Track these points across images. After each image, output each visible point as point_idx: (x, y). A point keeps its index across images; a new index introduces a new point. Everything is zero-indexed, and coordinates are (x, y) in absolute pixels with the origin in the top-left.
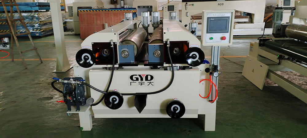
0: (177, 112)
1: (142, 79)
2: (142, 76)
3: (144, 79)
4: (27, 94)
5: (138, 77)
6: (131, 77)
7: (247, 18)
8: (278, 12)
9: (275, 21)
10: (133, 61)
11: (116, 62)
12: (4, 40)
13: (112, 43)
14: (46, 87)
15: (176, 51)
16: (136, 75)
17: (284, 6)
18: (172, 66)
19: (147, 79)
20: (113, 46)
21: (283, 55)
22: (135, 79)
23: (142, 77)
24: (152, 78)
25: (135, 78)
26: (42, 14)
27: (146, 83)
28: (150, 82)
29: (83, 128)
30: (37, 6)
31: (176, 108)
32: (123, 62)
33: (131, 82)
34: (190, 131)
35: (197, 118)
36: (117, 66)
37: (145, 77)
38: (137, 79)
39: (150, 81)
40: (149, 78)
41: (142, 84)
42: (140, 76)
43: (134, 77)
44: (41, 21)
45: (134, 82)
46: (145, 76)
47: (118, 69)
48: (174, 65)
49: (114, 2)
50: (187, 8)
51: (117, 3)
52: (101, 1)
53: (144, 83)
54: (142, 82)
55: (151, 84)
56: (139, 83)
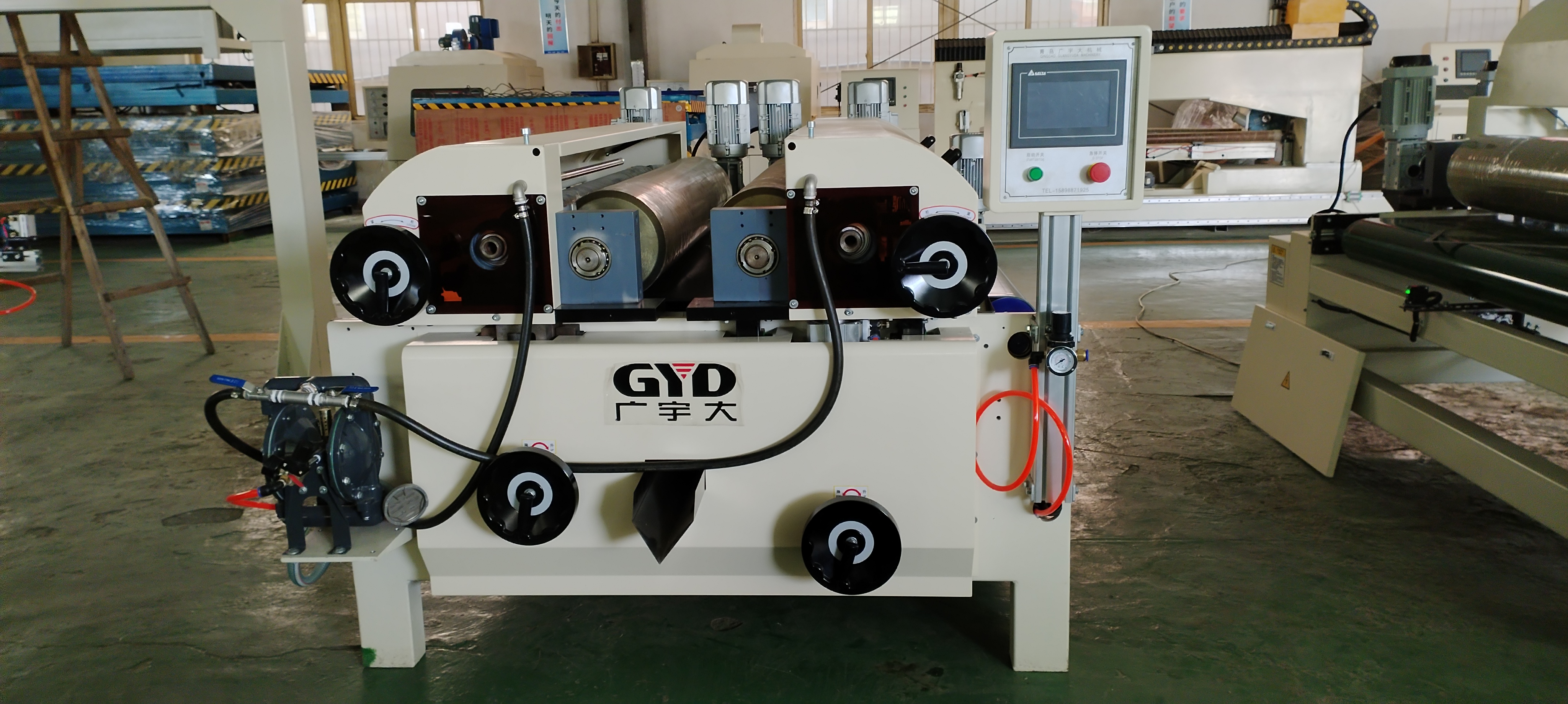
0: (859, 559)
1: (675, 389)
2: (674, 368)
3: (687, 385)
4: (117, 497)
5: (656, 374)
6: (621, 379)
7: (1272, 140)
8: (1408, 82)
9: (1395, 127)
10: (630, 298)
11: (543, 300)
12: (13, 225)
13: (520, 200)
14: (214, 465)
15: (851, 241)
16: (647, 366)
17: (1457, 76)
18: (831, 321)
19: (701, 388)
20: (524, 215)
21: (1432, 288)
22: (641, 387)
23: (679, 374)
24: (728, 379)
25: (640, 380)
26: (234, 123)
27: (700, 406)
28: (720, 404)
29: (378, 654)
30: (208, 83)
31: (854, 540)
32: (581, 300)
33: (618, 405)
34: (936, 672)
35: (971, 596)
36: (545, 318)
37: (690, 375)
38: (652, 388)
39: (716, 400)
40: (714, 380)
41: (675, 415)
42: (665, 369)
43: (635, 375)
44: (225, 159)
45: (633, 403)
46: (694, 369)
47: (554, 334)
48: (841, 314)
49: (598, 68)
50: (960, 90)
51: (610, 73)
52: (534, 62)
53: (684, 406)
54: (674, 403)
55: (724, 411)
56: (663, 406)
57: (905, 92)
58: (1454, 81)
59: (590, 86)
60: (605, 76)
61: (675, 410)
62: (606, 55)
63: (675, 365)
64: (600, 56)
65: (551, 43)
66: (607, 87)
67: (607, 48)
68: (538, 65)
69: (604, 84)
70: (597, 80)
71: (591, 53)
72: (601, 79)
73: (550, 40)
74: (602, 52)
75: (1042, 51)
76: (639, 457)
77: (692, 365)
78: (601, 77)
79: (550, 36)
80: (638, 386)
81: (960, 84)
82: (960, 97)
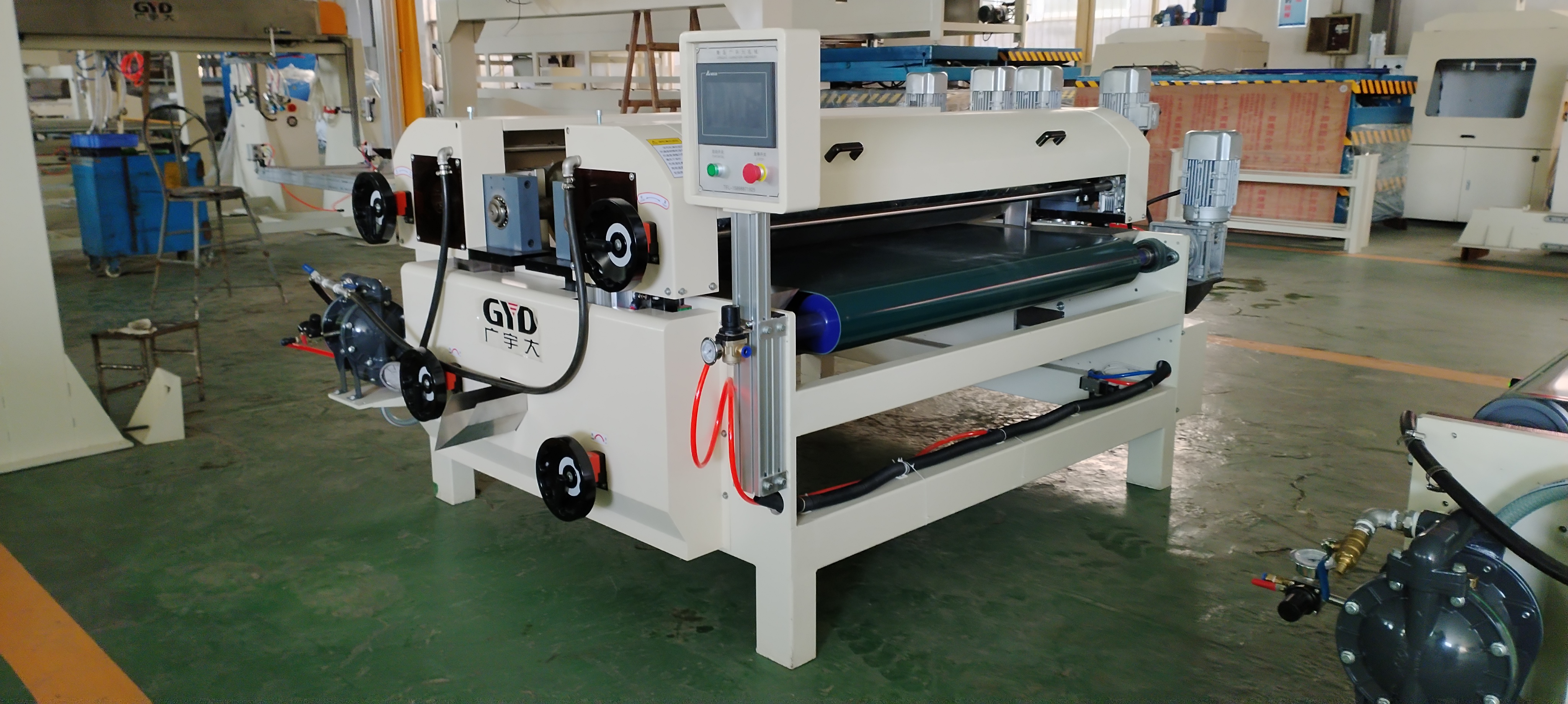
0: (574, 493)
1: (510, 323)
3: (515, 321)
5: (501, 309)
6: (487, 307)
11: (457, 238)
13: (442, 162)
16: (497, 302)
19: (522, 326)
20: (443, 173)
23: (512, 312)
24: (534, 322)
25: (495, 312)
27: (522, 340)
28: (531, 342)
29: (439, 489)
30: (928, 62)
31: (570, 475)
33: (486, 329)
36: (460, 254)
37: (517, 314)
38: (499, 319)
39: (529, 337)
40: (528, 321)
41: (510, 344)
42: (505, 306)
43: (492, 307)
45: (493, 330)
46: (517, 309)
47: (464, 268)
49: (1335, 41)
51: (1345, 46)
52: (1261, 36)
53: (515, 339)
54: (511, 335)
55: (533, 348)
56: (506, 336)
59: (1321, 61)
60: (1342, 51)
61: (511, 340)
62: (1346, 27)
63: (510, 304)
64: (1340, 29)
65: (1287, 15)
66: (1342, 63)
67: (1347, 20)
68: (1264, 40)
69: (1340, 59)
70: (1331, 55)
71: (1328, 24)
72: (1335, 54)
73: (1287, 12)
74: (1343, 24)
75: (718, 52)
76: (497, 374)
77: (518, 306)
78: (1335, 52)
79: (1288, 8)
80: (494, 317)
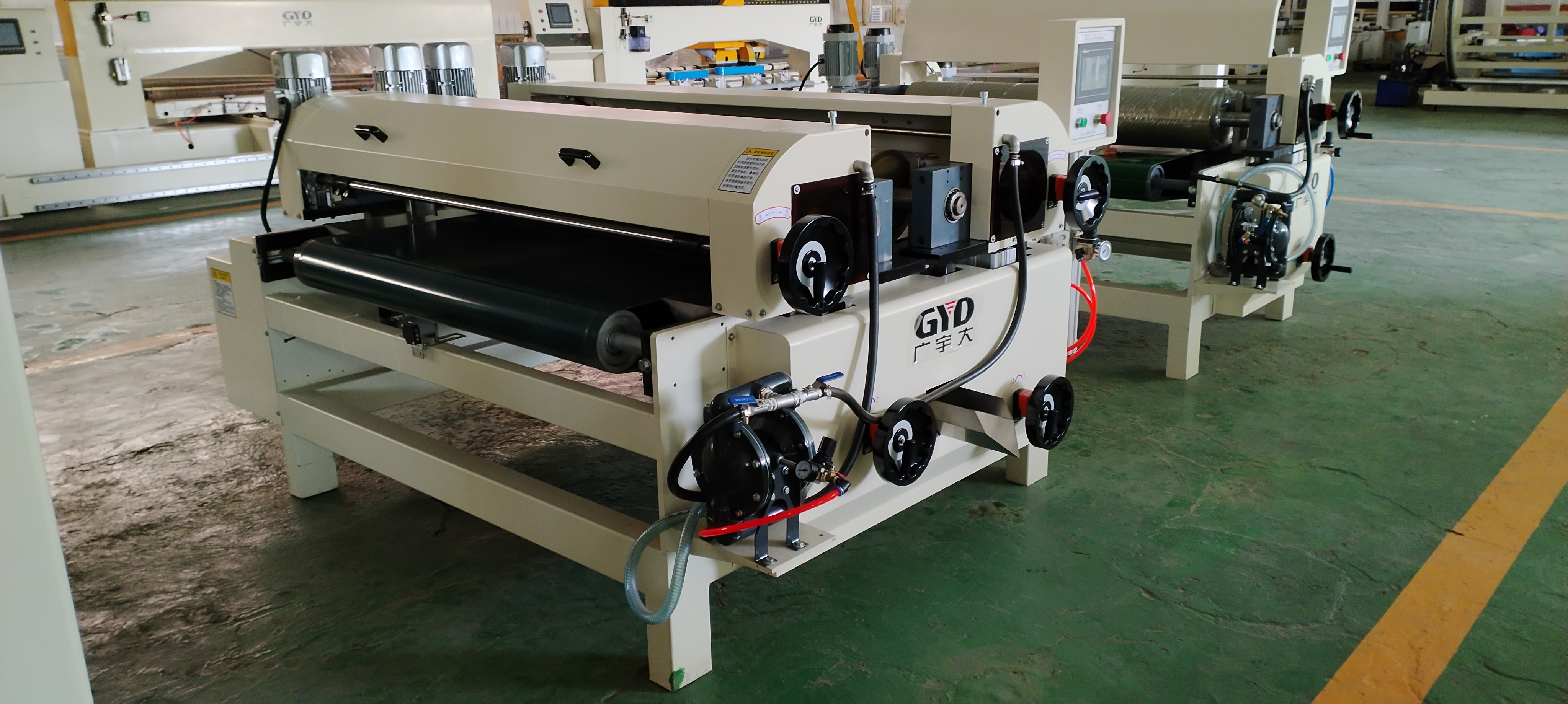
1: (945, 324)
2: (945, 307)
3: (951, 319)
5: (936, 315)
13: (871, 178)
16: (932, 310)
19: (957, 320)
22: (929, 329)
23: (947, 311)
24: (971, 308)
25: (929, 323)
27: (955, 335)
28: (966, 330)
29: (685, 672)
31: (1047, 408)
33: (916, 347)
36: (865, 285)
37: (953, 310)
38: (934, 327)
39: (964, 327)
40: (964, 311)
41: (944, 347)
42: (941, 309)
43: (927, 318)
45: (924, 344)
46: (955, 304)
50: (109, 35)
53: (948, 338)
54: (944, 337)
55: (968, 336)
56: (939, 341)
57: (35, 37)
58: (550, 31)
61: (943, 342)
63: (947, 304)
77: (954, 302)
80: (927, 329)
81: (108, 28)
82: (111, 43)
